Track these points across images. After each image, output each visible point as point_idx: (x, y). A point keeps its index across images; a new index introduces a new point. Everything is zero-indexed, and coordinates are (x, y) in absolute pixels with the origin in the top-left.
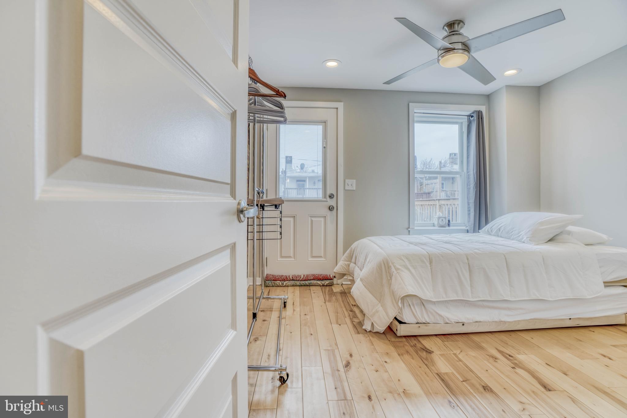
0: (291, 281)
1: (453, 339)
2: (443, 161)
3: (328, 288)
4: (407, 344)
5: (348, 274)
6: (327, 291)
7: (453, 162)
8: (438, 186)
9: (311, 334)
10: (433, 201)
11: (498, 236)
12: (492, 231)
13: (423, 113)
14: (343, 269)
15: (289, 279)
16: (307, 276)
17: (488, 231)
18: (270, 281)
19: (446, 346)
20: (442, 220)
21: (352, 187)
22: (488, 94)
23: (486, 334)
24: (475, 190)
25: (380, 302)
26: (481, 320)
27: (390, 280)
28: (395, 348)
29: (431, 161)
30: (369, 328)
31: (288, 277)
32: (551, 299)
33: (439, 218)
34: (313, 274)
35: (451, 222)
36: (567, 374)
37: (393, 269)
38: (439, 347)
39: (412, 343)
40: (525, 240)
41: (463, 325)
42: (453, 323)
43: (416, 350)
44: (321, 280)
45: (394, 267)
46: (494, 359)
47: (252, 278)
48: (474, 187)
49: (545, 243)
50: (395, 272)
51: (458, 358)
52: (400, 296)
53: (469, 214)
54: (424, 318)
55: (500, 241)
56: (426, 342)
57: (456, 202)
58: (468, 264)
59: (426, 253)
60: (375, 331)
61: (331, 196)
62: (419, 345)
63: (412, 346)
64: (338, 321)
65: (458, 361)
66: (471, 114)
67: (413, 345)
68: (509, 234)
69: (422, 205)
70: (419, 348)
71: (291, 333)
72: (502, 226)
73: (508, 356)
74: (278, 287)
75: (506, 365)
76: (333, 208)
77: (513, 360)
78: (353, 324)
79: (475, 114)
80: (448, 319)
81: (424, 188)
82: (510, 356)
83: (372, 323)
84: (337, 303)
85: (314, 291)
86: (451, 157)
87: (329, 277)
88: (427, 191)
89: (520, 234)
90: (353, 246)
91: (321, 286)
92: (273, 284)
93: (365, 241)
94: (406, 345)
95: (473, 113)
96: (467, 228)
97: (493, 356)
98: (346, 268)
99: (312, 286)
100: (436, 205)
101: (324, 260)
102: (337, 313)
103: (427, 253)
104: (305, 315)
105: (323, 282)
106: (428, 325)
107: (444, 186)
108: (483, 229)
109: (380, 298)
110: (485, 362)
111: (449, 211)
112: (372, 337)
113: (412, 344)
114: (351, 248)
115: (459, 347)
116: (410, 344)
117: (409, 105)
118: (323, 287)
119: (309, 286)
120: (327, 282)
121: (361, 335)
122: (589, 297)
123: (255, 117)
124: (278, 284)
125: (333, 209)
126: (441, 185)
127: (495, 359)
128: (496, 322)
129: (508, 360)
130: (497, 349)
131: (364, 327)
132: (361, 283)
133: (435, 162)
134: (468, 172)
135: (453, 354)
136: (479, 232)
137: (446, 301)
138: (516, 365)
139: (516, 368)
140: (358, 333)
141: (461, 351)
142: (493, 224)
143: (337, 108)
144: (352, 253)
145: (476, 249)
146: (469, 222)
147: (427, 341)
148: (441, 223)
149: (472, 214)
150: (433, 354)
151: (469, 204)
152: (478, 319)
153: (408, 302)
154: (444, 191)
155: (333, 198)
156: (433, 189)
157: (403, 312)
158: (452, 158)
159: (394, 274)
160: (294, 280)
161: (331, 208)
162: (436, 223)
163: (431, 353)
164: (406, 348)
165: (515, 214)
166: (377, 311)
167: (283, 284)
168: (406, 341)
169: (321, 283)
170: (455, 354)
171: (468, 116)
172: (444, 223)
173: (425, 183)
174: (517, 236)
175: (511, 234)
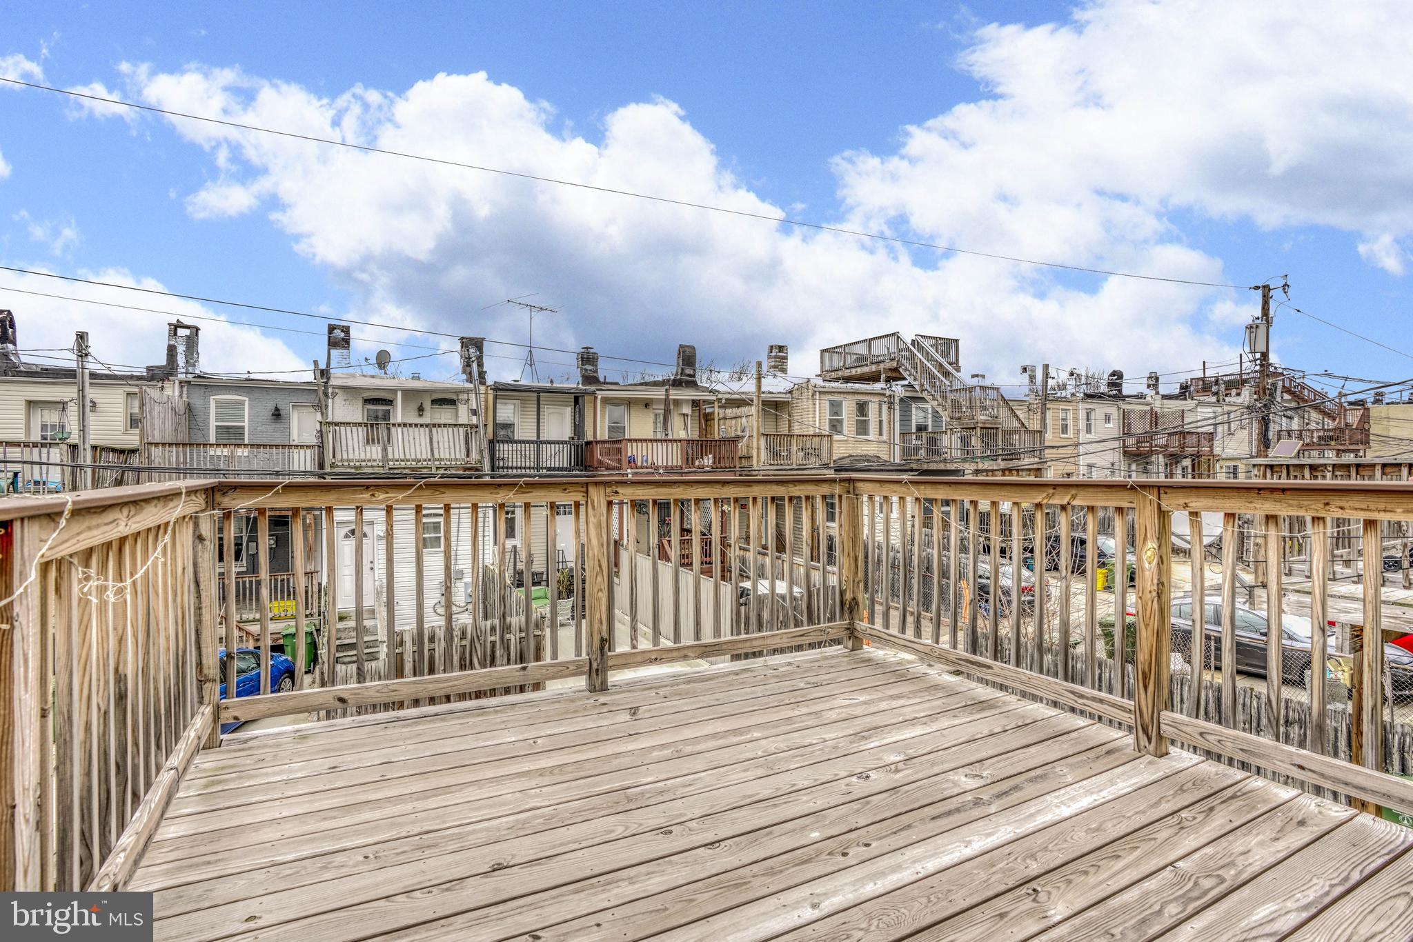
81: (718, 427)
86: (773, 354)
88: (724, 436)
156: (741, 431)
158: (775, 357)
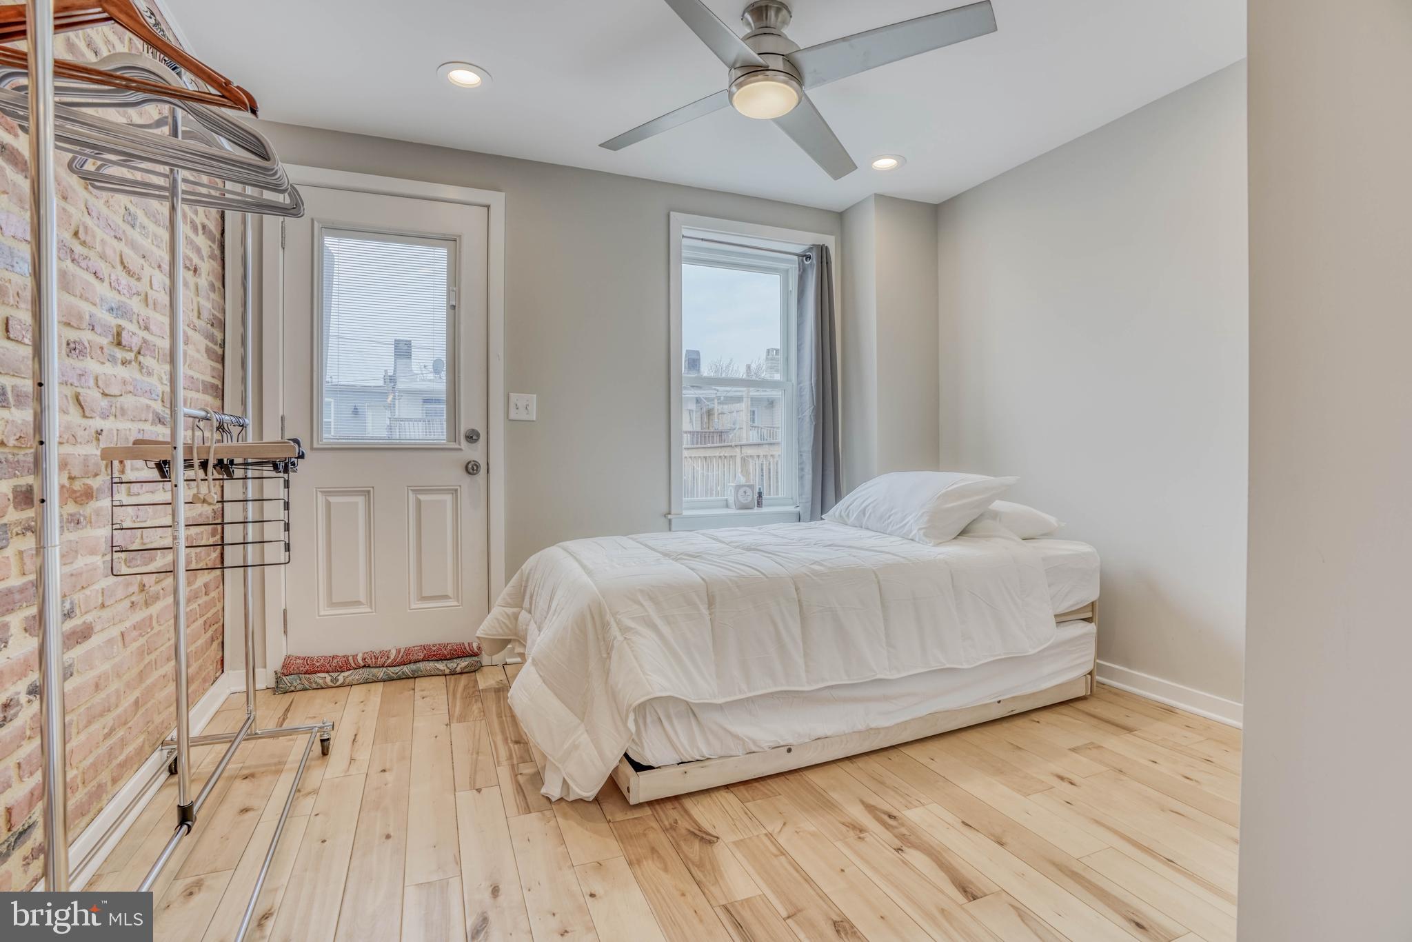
0: (360, 671)
1: (766, 791)
2: (754, 366)
3: (464, 680)
4: (654, 824)
5: (515, 640)
6: (460, 689)
7: (772, 368)
8: (744, 417)
9: (388, 837)
10: (729, 448)
11: (862, 527)
12: (848, 515)
13: (702, 239)
14: (501, 628)
15: (353, 665)
16: (408, 651)
17: (841, 516)
18: (296, 676)
19: (750, 814)
20: (745, 492)
21: (527, 414)
22: (839, 211)
23: (839, 764)
24: (814, 423)
25: (583, 721)
26: (829, 734)
27: (608, 660)
28: (622, 843)
29: (730, 364)
30: (555, 791)
31: (351, 659)
32: (966, 666)
33: (738, 487)
34: (423, 644)
35: (764, 496)
36: (1004, 841)
37: (615, 631)
38: (732, 819)
39: (668, 820)
40: (915, 534)
41: (789, 750)
42: (767, 749)
43: (676, 842)
44: (448, 660)
45: (618, 624)
46: (858, 832)
47: (245, 671)
48: (812, 417)
49: (954, 539)
50: (620, 638)
51: (775, 845)
52: (631, 705)
53: (801, 478)
54: (698, 748)
55: (867, 538)
56: (702, 809)
57: (776, 451)
58: (799, 601)
59: (700, 580)
60: (571, 798)
61: (472, 437)
62: (684, 824)
63: (667, 830)
64: (474, 779)
65: (776, 856)
66: (805, 251)
67: (668, 827)
68: (883, 523)
69: (705, 458)
70: (684, 831)
71: (324, 841)
72: (867, 506)
73: (886, 818)
74: (320, 691)
75: (883, 846)
76: (475, 468)
77: (896, 827)
78: (518, 783)
79: (814, 254)
80: (754, 742)
81: (716, 420)
82: (890, 816)
83: (564, 780)
84: (483, 722)
85: (425, 693)
86: (770, 356)
87: (468, 649)
88: (720, 428)
89: (904, 522)
90: (527, 566)
91: (446, 675)
92: (306, 682)
93: (554, 552)
94: (652, 827)
95: (810, 249)
96: (798, 509)
97: (855, 824)
98: (510, 626)
99: (419, 679)
100: (735, 456)
101: (456, 603)
102: (478, 753)
103: (703, 579)
104: (384, 771)
105: (452, 665)
106: (707, 763)
107: (756, 417)
108: (831, 512)
109: (582, 710)
110: (839, 844)
111: (762, 470)
112: (565, 816)
113: (666, 823)
114: (522, 574)
115: (780, 813)
116: (662, 822)
117: (669, 216)
118: (451, 676)
119: (412, 678)
120: (463, 663)
121: (534, 815)
122: (1032, 652)
123: (175, 180)
124: (321, 681)
125: (477, 470)
126: (749, 414)
127: (859, 829)
128: (860, 732)
129: (887, 829)
130: (863, 802)
131: (543, 791)
132: (533, 669)
133: (738, 367)
134: (799, 383)
135: (766, 835)
136: (822, 519)
137: (747, 699)
138: (906, 840)
139: (904, 848)
140: (528, 810)
141: (785, 824)
142: (854, 500)
143: (488, 207)
144: (523, 585)
145: (815, 563)
146: (802, 495)
147: (704, 807)
148: (742, 500)
149: (808, 477)
150: (717, 844)
151: (801, 455)
152: (820, 733)
153: (656, 712)
154: (755, 427)
155: (476, 441)
156: (734, 424)
157: (644, 741)
158: (771, 359)
159: (616, 644)
160: (369, 666)
161: (471, 469)
162: (731, 500)
163: (714, 842)
164: (651, 836)
165: (895, 476)
166: (575, 747)
167: (335, 680)
168: (653, 815)
169: (445, 668)
170: (769, 836)
171: (799, 255)
172: (750, 499)
173: (718, 410)
174: (898, 526)
175: (887, 522)
